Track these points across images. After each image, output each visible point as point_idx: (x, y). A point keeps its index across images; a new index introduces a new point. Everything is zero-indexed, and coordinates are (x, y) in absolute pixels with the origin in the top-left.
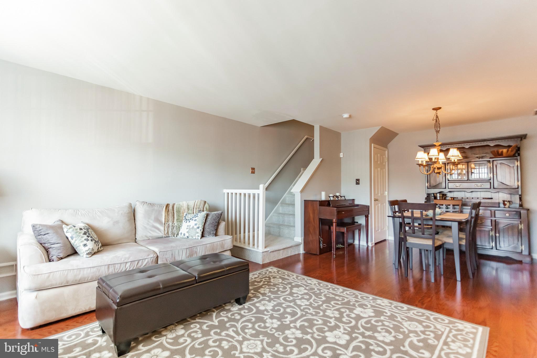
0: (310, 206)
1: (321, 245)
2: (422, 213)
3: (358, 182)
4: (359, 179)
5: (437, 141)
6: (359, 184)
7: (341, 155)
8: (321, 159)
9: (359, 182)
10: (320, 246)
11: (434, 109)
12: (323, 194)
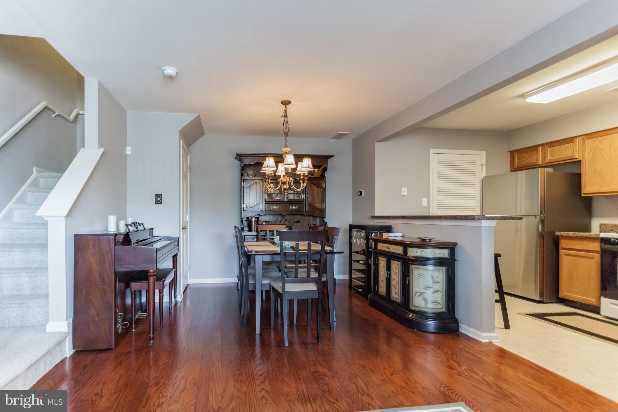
0: (91, 247)
1: (119, 326)
2: (309, 246)
3: (158, 199)
4: (161, 195)
5: (286, 146)
6: (161, 203)
7: (128, 151)
8: (102, 150)
9: (161, 200)
10: (116, 330)
11: (283, 103)
12: (112, 219)
